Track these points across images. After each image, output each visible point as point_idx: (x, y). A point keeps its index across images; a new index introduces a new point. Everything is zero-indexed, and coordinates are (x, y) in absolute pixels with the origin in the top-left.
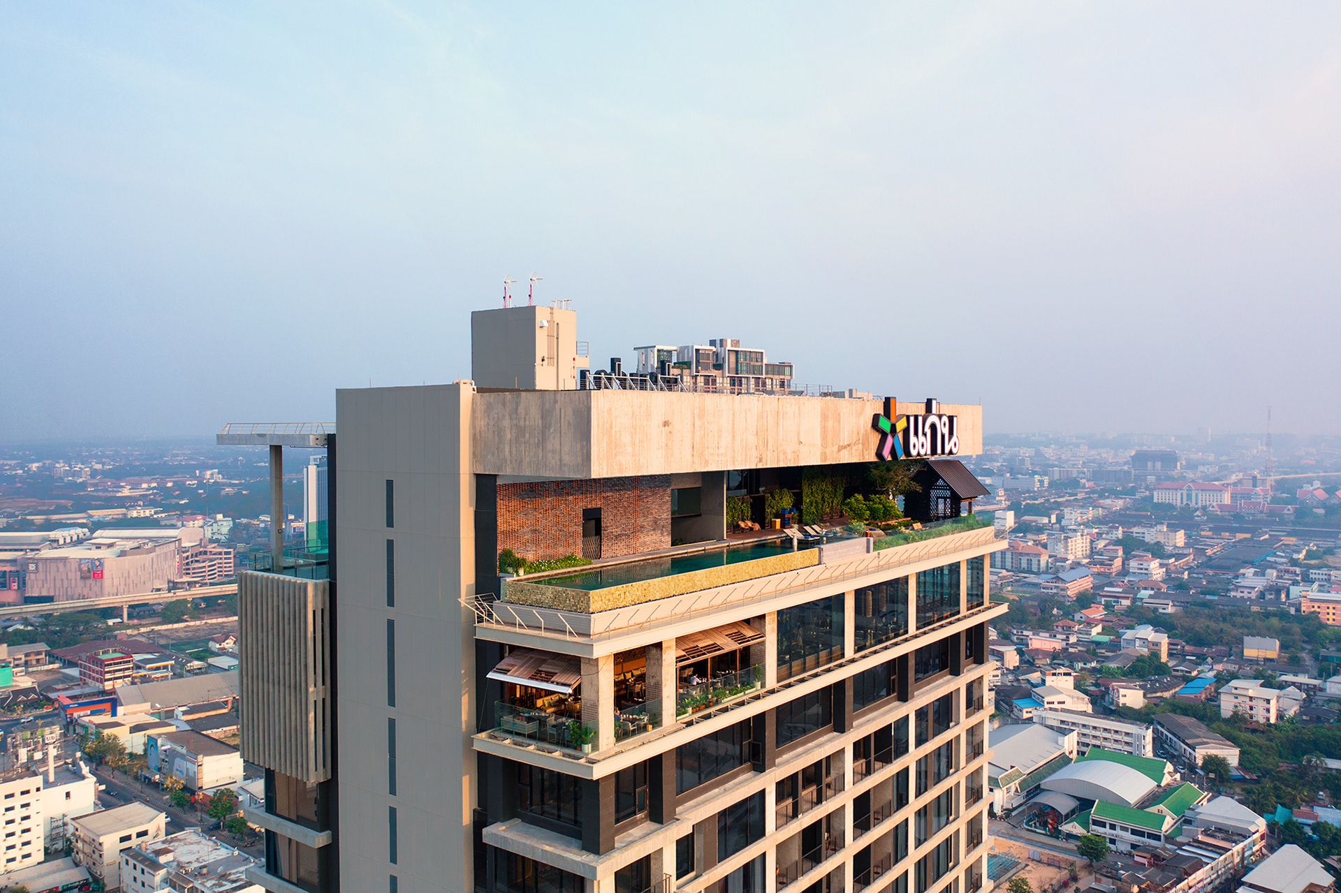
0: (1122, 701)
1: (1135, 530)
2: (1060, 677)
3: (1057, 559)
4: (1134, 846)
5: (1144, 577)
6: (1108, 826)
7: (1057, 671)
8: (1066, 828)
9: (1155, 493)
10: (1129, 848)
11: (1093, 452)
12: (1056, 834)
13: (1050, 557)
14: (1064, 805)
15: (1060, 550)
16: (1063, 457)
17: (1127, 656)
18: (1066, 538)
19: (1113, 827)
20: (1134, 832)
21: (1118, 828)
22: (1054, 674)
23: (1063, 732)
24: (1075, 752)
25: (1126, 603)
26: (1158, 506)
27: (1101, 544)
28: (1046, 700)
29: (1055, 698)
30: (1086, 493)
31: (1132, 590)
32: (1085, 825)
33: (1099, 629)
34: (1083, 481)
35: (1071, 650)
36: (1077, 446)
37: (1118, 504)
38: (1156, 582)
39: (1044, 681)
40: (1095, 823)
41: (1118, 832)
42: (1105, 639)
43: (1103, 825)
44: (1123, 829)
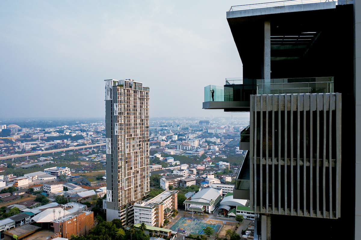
0: (226, 180)
1: (208, 139)
2: (211, 175)
4: (248, 217)
5: (215, 150)
8: (230, 214)
9: (208, 130)
11: (187, 121)
12: (227, 216)
13: (191, 146)
14: (228, 208)
16: (180, 123)
17: (222, 169)
19: (242, 212)
20: (248, 213)
23: (220, 189)
25: (214, 156)
26: (209, 133)
27: (201, 143)
29: (212, 181)
30: (191, 131)
31: (214, 153)
32: (235, 213)
33: (211, 163)
34: (189, 128)
35: (207, 169)
36: (183, 120)
37: (200, 133)
39: (207, 177)
42: (213, 165)
43: (239, 212)
44: (245, 212)
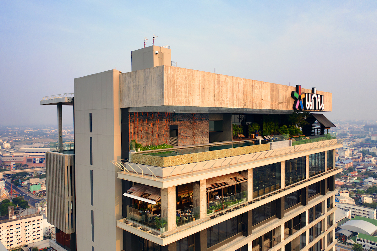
0: (365, 201)
1: (366, 148)
2: (344, 193)
3: (341, 157)
4: (371, 248)
5: (370, 163)
6: (362, 241)
7: (343, 191)
8: (348, 241)
9: (372, 137)
10: (370, 248)
11: (351, 125)
12: (345, 243)
13: (339, 156)
14: (348, 234)
15: (342, 154)
16: (342, 127)
17: (366, 187)
18: (344, 151)
19: (364, 242)
20: (371, 243)
21: (366, 242)
22: (342, 192)
23: (346, 210)
24: (350, 217)
25: (364, 170)
26: (373, 141)
27: (355, 153)
28: (340, 200)
29: (343, 200)
30: (350, 137)
31: (366, 167)
32: (355, 241)
33: (356, 178)
34: (349, 134)
35: (347, 185)
36: (346, 124)
37: (360, 141)
38: (373, 164)
39: (339, 194)
40: (358, 240)
41: (366, 243)
42: (358, 181)
43: (361, 241)
44: (368, 242)
